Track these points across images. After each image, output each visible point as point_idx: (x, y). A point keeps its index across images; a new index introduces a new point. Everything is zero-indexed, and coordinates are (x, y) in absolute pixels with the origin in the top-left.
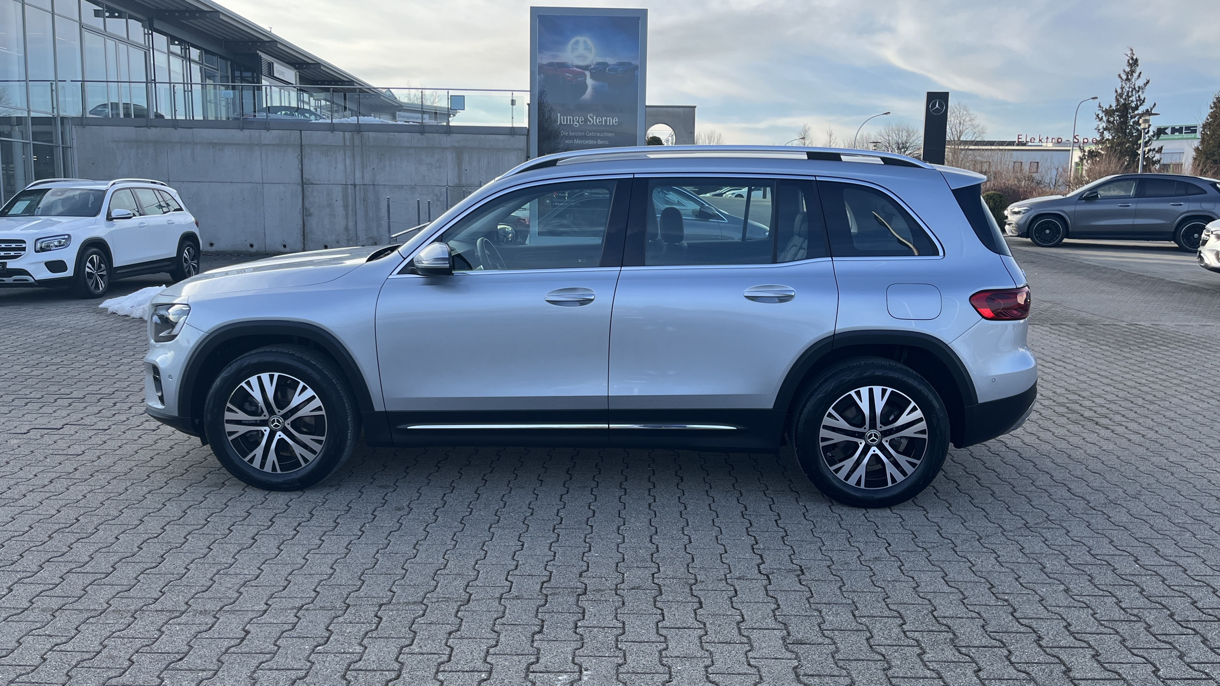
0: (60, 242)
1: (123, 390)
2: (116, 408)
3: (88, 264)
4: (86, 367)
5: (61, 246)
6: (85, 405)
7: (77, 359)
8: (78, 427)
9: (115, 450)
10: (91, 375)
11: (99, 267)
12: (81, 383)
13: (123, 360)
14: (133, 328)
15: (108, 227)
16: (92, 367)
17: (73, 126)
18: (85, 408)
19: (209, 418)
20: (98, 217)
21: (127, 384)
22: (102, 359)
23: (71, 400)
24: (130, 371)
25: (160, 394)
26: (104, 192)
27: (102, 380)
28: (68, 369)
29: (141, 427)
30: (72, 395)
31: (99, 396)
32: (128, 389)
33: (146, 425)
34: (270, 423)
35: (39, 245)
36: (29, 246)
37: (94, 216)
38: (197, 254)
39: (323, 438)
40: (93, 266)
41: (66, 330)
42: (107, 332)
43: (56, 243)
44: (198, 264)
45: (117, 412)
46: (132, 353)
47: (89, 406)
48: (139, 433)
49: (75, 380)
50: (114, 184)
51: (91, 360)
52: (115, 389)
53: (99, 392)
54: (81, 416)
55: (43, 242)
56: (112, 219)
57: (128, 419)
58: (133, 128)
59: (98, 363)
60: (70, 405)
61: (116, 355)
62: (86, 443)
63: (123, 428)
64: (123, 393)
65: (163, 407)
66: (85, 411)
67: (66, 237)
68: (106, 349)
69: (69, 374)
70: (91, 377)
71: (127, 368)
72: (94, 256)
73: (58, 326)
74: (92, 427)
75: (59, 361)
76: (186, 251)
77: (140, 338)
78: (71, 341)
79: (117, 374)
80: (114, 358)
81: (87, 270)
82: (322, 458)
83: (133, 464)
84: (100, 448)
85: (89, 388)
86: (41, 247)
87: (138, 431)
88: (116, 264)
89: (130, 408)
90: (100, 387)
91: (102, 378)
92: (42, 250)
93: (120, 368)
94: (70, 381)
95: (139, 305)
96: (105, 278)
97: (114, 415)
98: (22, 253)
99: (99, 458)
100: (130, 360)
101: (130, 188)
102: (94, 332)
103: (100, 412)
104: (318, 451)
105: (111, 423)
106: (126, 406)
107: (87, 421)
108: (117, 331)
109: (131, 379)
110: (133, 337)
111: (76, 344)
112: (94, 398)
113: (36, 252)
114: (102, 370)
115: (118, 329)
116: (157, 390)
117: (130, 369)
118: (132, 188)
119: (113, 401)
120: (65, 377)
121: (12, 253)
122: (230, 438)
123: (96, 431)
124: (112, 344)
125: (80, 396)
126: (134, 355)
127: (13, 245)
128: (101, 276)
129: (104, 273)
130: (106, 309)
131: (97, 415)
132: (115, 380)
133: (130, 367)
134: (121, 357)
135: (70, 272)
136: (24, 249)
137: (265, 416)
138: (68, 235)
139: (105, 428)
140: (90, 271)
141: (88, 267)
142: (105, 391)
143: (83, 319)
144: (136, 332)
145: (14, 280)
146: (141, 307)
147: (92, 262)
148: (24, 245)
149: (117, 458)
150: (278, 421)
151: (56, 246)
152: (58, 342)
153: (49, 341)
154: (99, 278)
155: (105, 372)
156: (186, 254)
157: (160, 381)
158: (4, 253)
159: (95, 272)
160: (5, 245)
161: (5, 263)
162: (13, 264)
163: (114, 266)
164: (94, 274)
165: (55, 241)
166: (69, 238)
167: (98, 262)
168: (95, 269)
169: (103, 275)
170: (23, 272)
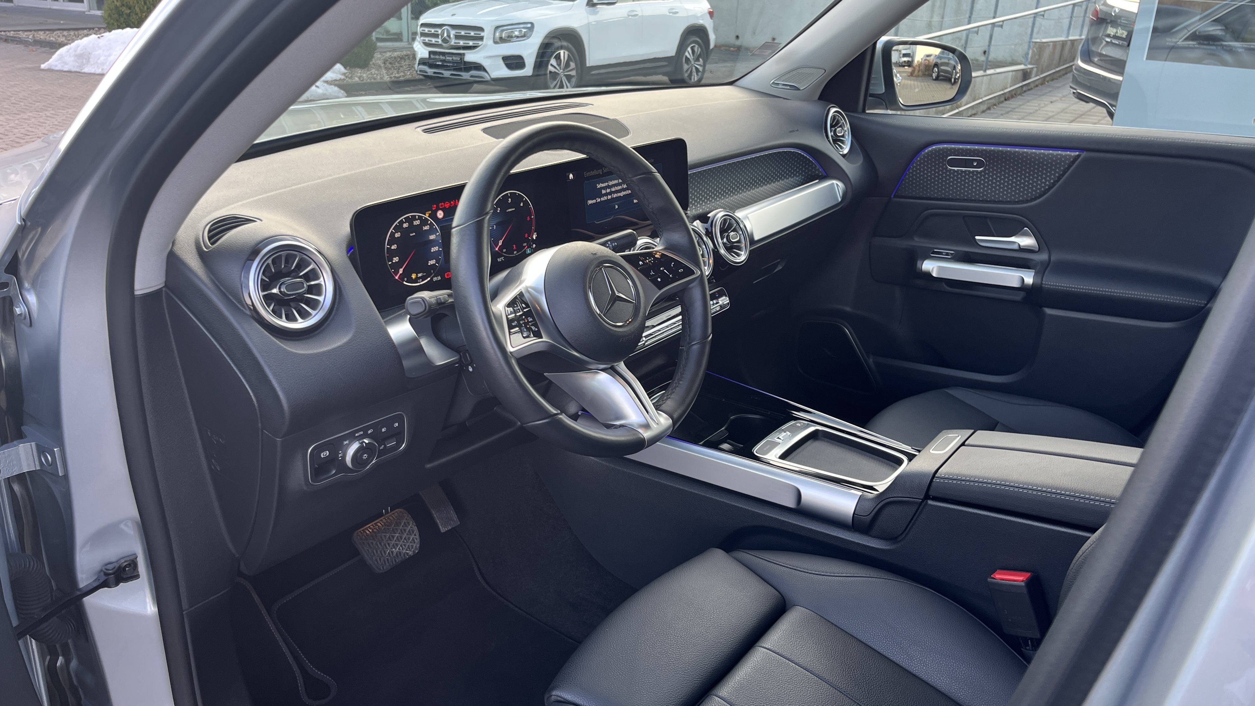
0: (520, 31)
3: (552, 61)
5: (522, 36)
11: (567, 66)
15: (587, 15)
20: (577, 2)
35: (497, 34)
36: (487, 34)
38: (706, 52)
40: (559, 63)
43: (517, 33)
44: (704, 66)
55: (503, 31)
56: (594, 5)
67: (529, 25)
72: (562, 51)
76: (689, 49)
86: (501, 38)
88: (590, 62)
92: (502, 40)
96: (574, 80)
98: (480, 43)
113: (495, 42)
121: (471, 43)
127: (472, 34)
128: (569, 78)
129: (573, 73)
136: (481, 38)
138: (532, 24)
141: (552, 65)
145: (472, 76)
147: (558, 57)
148: (482, 33)
151: (518, 37)
154: (565, 80)
156: (688, 53)
158: (462, 43)
159: (561, 71)
160: (463, 33)
161: (464, 54)
162: (470, 57)
163: (588, 65)
164: (558, 74)
165: (516, 31)
166: (531, 27)
167: (566, 60)
168: (560, 68)
169: (570, 75)
170: (479, 67)
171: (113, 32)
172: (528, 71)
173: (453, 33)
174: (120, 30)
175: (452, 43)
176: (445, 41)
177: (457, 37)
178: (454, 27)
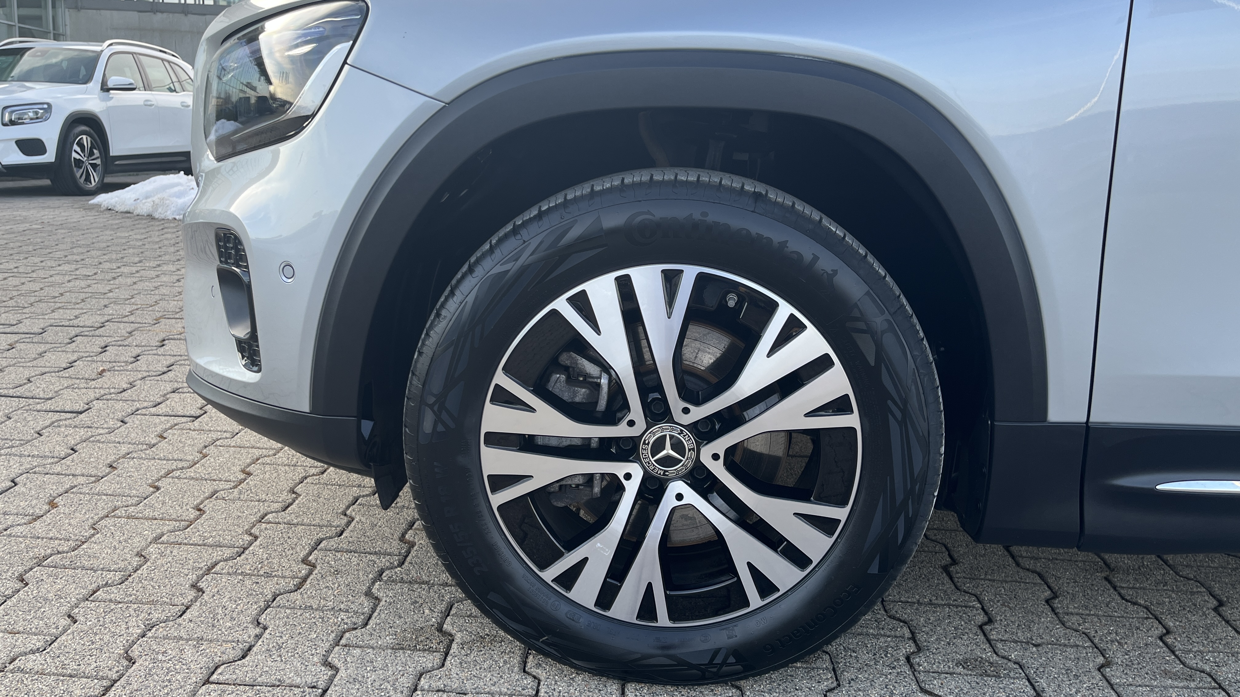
0: (37, 113)
1: (121, 319)
2: (105, 357)
3: (76, 147)
4: (58, 279)
5: (37, 119)
6: (42, 348)
7: (43, 264)
8: (15, 402)
9: (99, 479)
10: (62, 290)
11: (91, 154)
12: (41, 305)
13: (123, 269)
14: (137, 226)
15: (103, 100)
16: (67, 278)
17: (67, 10)
18: (41, 355)
19: (428, 425)
20: (91, 85)
21: (128, 308)
22: (85, 266)
23: (15, 338)
24: (135, 287)
25: (242, 332)
26: (99, 54)
27: (83, 301)
28: (23, 280)
29: (162, 409)
30: (22, 328)
31: (73, 332)
32: (132, 318)
33: (175, 403)
34: (645, 451)
35: (7, 116)
37: (85, 83)
39: (841, 513)
40: (83, 149)
41: (34, 226)
42: (99, 230)
43: (31, 115)
45: (107, 366)
46: (137, 259)
47: (49, 350)
48: (161, 423)
49: (32, 299)
50: (111, 45)
51: (66, 267)
52: (106, 318)
53: (75, 322)
54: (27, 373)
55: (12, 112)
56: (108, 90)
57: (132, 385)
58: (136, 13)
59: (78, 272)
60: (12, 347)
61: (110, 261)
62: (27, 450)
63: (121, 408)
64: (122, 325)
65: (251, 377)
66: (40, 362)
67: (46, 106)
68: (93, 253)
69: (24, 287)
70: (62, 294)
71: (129, 281)
72: (84, 137)
73: (25, 220)
74: (48, 405)
75: (12, 267)
77: (149, 240)
78: (39, 240)
79: (110, 291)
80: (107, 266)
81: (74, 155)
82: (829, 584)
83: (149, 531)
84: (58, 468)
85: (56, 315)
86: (11, 119)
87: (157, 420)
88: (114, 152)
89: (136, 358)
90: (77, 312)
91: (83, 296)
92: (12, 123)
93: (117, 282)
94: (22, 301)
95: (147, 198)
96: (100, 168)
97: (101, 373)
99: (52, 504)
100: (134, 269)
101: (132, 53)
102: (79, 230)
103: (71, 365)
104: (815, 556)
105: (92, 395)
106: (128, 354)
107: (39, 388)
108: (113, 230)
109: (138, 300)
110: (138, 237)
111: (46, 243)
112: (63, 335)
113: (4, 125)
114: (83, 284)
115: (116, 227)
116: (233, 317)
117: (135, 283)
118: (135, 53)
119: (101, 342)
120: (15, 293)
122: (498, 499)
123: (57, 416)
124: (105, 245)
125: (36, 330)
126: (140, 262)
128: (94, 166)
129: (98, 162)
130: (98, 206)
131: (65, 374)
132: (106, 302)
133: (135, 280)
134: (119, 265)
135: (50, 157)
137: (631, 423)
138: (48, 104)
139: (77, 408)
140: (78, 157)
141: (75, 151)
142: (88, 320)
143: (63, 214)
144: (143, 231)
146: (149, 200)
147: (80, 144)
149: (103, 505)
150: (678, 446)
151: (31, 119)
152: (18, 241)
153: (5, 239)
154: (89, 167)
155: (89, 286)
157: (248, 288)
159: (86, 158)
163: (111, 154)
164: (83, 162)
165: (30, 112)
166: (48, 108)
167: (89, 146)
168: (85, 156)
169: (95, 164)
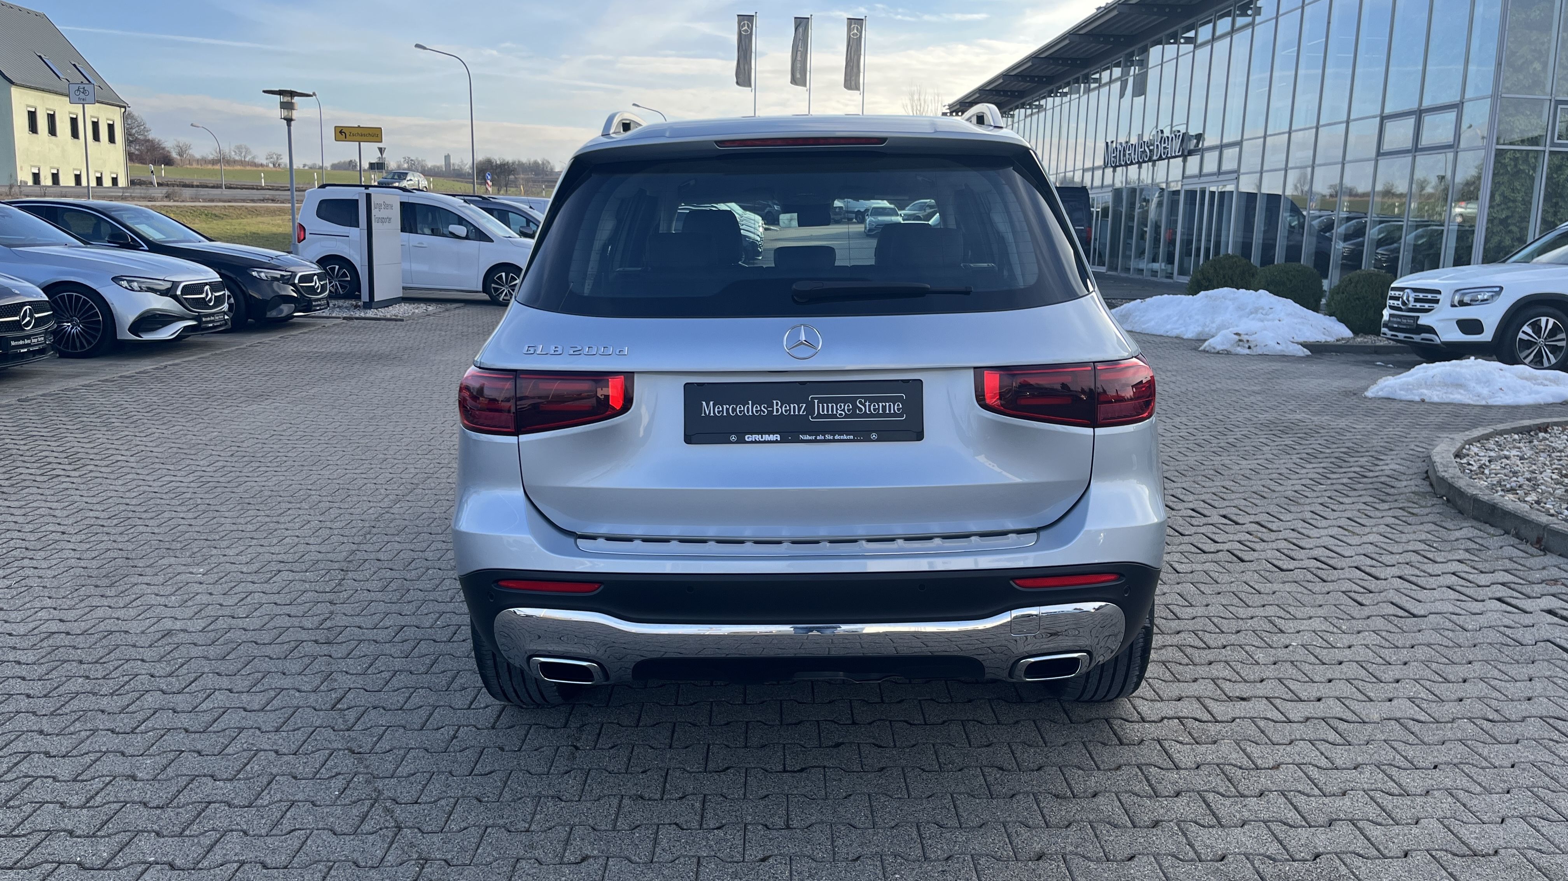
0: (1485, 295)
5: (1484, 300)
11: (1551, 335)
35: (1457, 297)
36: (1445, 298)
40: (1537, 331)
43: (1480, 297)
55: (1464, 294)
67: (1498, 289)
72: (1544, 318)
81: (1521, 336)
92: (1462, 303)
98: (1435, 305)
113: (1453, 306)
121: (1427, 306)
127: (1430, 296)
128: (1553, 348)
136: (1437, 301)
138: (1501, 288)
140: (1527, 338)
141: (1524, 332)
145: (1422, 339)
148: (1439, 297)
151: (1481, 301)
154: (1544, 348)
158: (1418, 305)
159: (1540, 340)
160: (1421, 296)
161: (1418, 317)
162: (1424, 320)
164: (1535, 343)
165: (1480, 294)
166: (1499, 291)
168: (1539, 337)
169: (1557, 345)
170: (1430, 330)
171: (1241, 290)
172: (1487, 336)
173: (1412, 295)
174: (1235, 290)
175: (1410, 306)
176: (1404, 303)
177: (1417, 300)
178: (1415, 290)
